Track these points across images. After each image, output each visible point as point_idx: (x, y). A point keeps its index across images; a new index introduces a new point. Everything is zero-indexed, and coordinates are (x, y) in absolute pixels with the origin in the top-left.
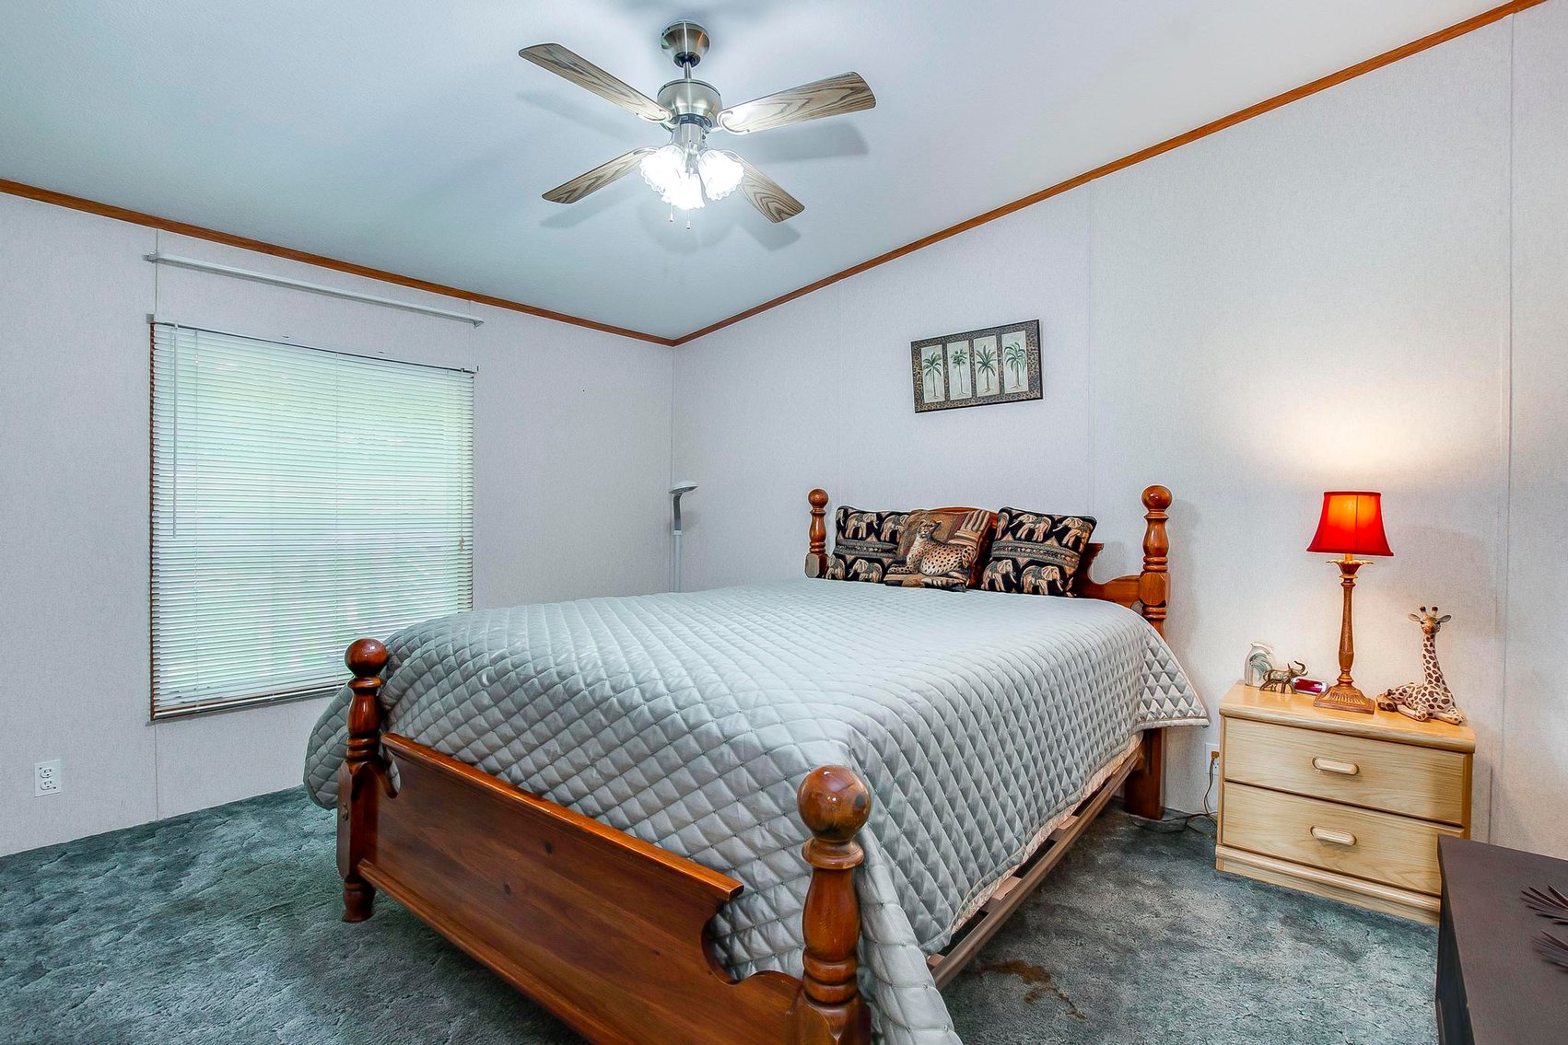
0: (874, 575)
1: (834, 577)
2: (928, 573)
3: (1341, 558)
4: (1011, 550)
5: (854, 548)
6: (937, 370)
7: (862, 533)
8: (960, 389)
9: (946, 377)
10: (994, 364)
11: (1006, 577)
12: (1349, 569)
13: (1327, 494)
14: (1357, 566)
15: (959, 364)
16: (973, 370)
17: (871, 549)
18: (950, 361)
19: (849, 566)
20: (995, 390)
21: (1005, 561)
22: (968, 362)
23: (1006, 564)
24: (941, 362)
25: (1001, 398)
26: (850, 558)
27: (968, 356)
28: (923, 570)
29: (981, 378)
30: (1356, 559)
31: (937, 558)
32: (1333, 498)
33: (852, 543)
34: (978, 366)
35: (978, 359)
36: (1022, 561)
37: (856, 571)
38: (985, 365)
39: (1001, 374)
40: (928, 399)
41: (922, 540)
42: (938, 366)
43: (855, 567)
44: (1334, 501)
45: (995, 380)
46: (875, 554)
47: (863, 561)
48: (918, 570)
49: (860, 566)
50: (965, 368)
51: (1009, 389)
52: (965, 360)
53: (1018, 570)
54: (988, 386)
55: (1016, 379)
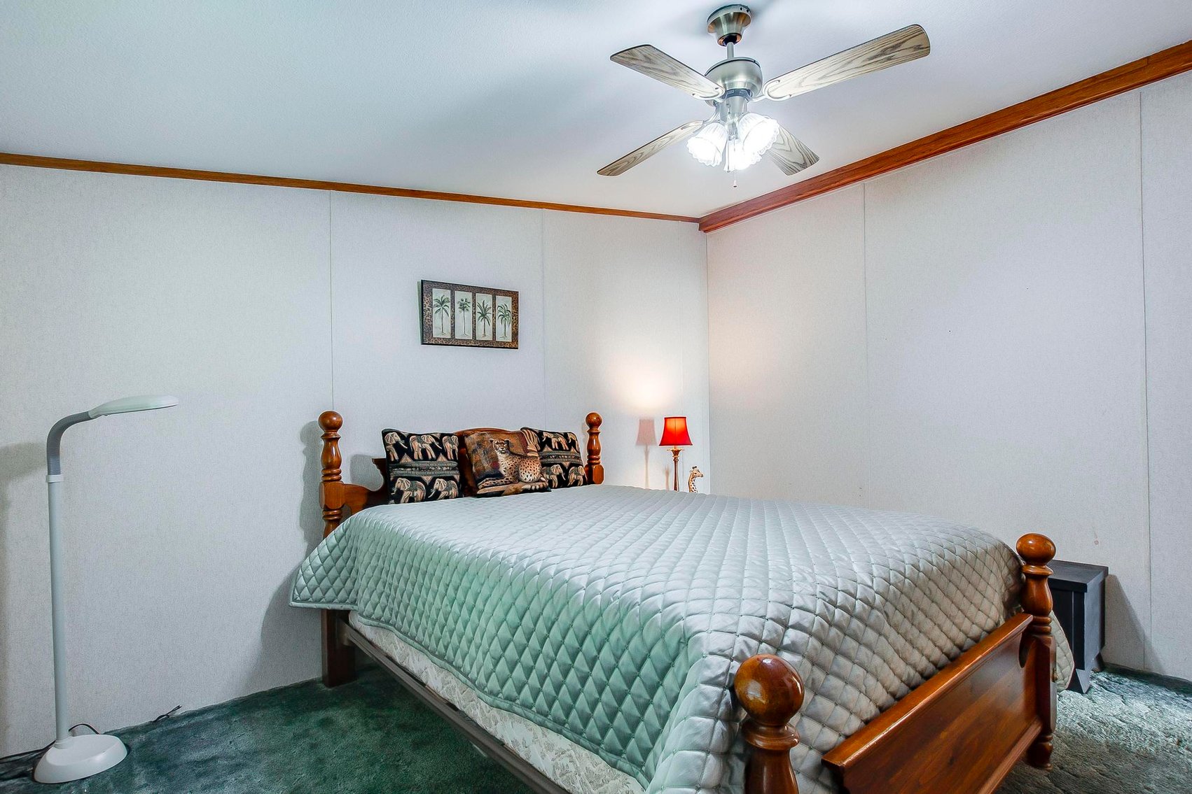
0: (419, 493)
1: (411, 500)
2: (528, 480)
3: (672, 448)
4: (555, 458)
5: (428, 469)
6: (446, 311)
7: (431, 453)
8: (463, 331)
9: (453, 318)
10: (490, 316)
11: (559, 477)
12: (676, 453)
13: (665, 418)
14: (679, 451)
15: (463, 310)
16: (474, 318)
17: (445, 468)
18: (457, 306)
19: (429, 486)
20: (489, 337)
21: (555, 466)
22: (471, 309)
23: (557, 467)
24: (449, 304)
25: (492, 344)
26: (428, 479)
27: (471, 305)
28: (523, 478)
29: (480, 324)
30: (679, 447)
31: (529, 468)
32: (668, 420)
33: (425, 464)
34: (478, 315)
35: (478, 310)
36: (566, 464)
37: (437, 490)
38: (484, 315)
39: (494, 325)
40: (436, 333)
41: (504, 455)
42: (445, 307)
43: (436, 486)
44: (668, 421)
45: (489, 328)
46: (448, 472)
47: (442, 480)
48: (517, 479)
49: (440, 485)
50: (469, 314)
51: (499, 339)
52: (469, 308)
53: (566, 471)
54: (484, 332)
55: (504, 333)
